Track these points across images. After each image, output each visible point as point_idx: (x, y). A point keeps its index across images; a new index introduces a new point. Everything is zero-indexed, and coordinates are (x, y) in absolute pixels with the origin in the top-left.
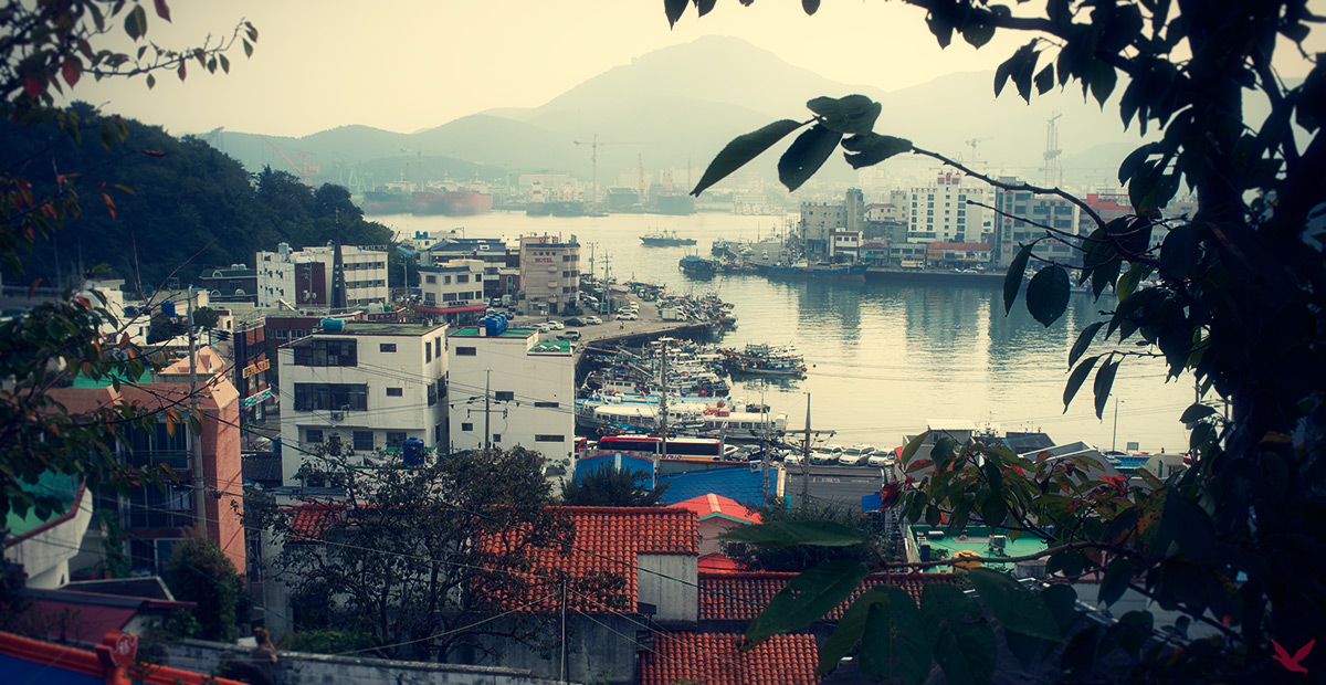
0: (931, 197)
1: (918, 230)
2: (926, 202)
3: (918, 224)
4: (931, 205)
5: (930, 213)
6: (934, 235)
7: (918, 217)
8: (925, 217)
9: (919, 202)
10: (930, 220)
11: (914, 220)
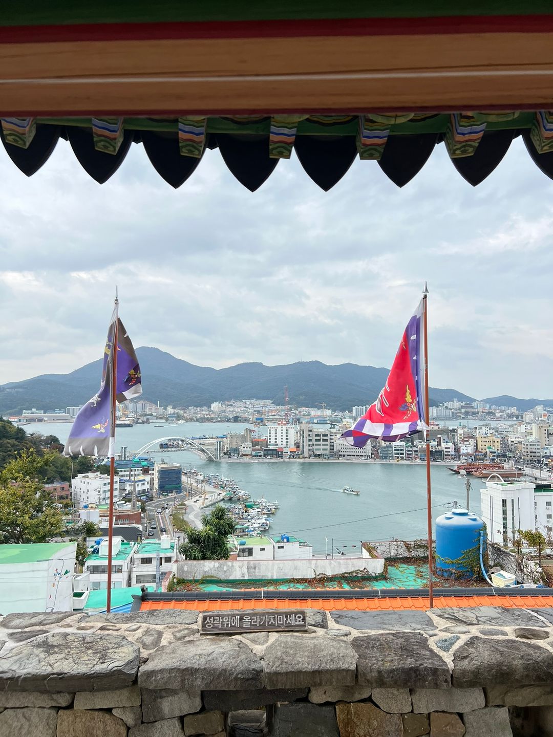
0: (276, 430)
1: (272, 443)
2: (274, 432)
4: (276, 433)
5: (276, 436)
6: (277, 445)
9: (271, 432)
11: (270, 439)
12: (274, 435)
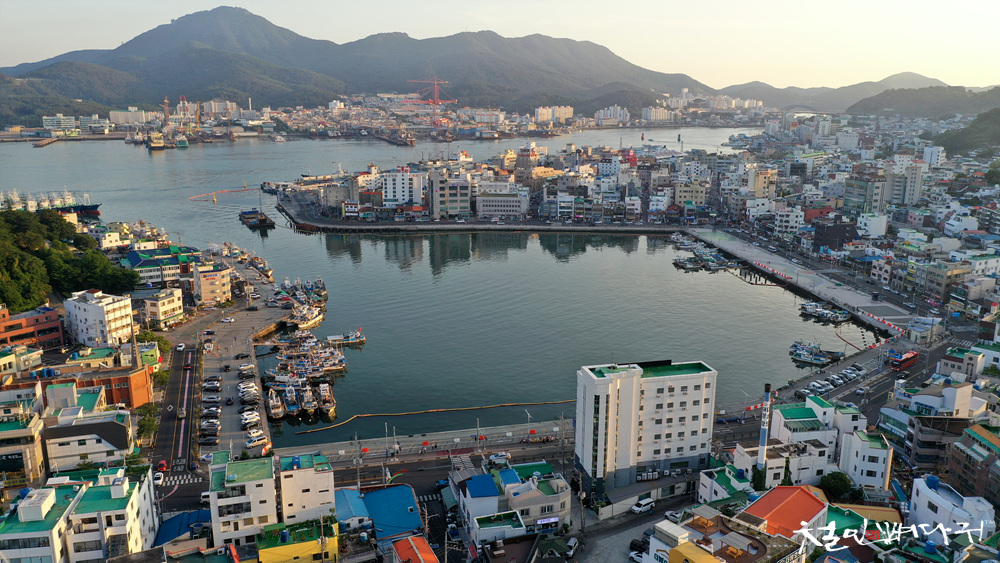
0: (394, 180)
1: (389, 197)
2: (392, 182)
3: (388, 194)
4: (395, 184)
5: (394, 188)
6: (396, 200)
7: (388, 190)
8: (392, 190)
10: (394, 192)
11: (386, 192)
12: (392, 186)
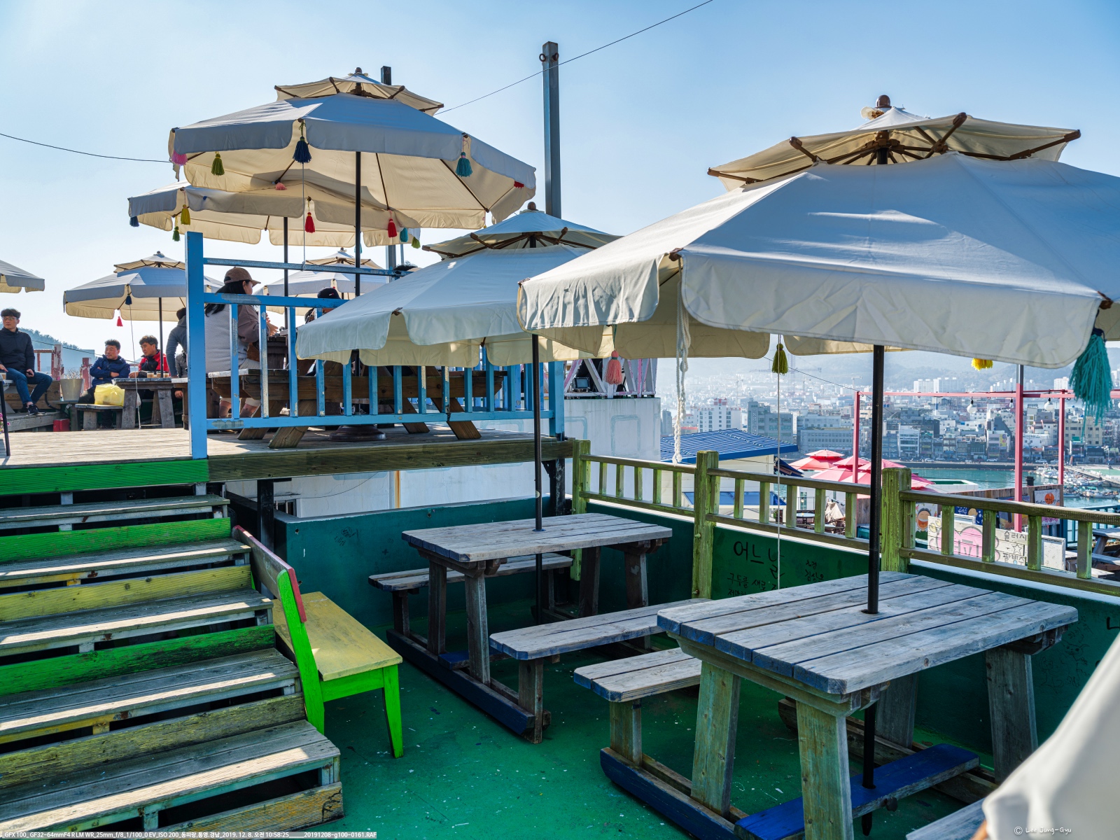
12: (708, 420)
